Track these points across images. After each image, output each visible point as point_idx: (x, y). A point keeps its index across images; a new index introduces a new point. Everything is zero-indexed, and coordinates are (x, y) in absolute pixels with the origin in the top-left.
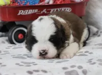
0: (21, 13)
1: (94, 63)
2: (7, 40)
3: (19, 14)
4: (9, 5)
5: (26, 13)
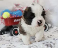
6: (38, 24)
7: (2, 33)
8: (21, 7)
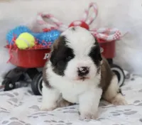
6: (79, 75)
7: (10, 85)
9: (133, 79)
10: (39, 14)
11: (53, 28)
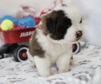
0: (23, 36)
1: (96, 68)
2: (13, 60)
3: (21, 36)
4: (12, 29)
5: (27, 35)
8: (33, 12)
9: (87, 48)
10: (21, 6)
11: (30, 15)
